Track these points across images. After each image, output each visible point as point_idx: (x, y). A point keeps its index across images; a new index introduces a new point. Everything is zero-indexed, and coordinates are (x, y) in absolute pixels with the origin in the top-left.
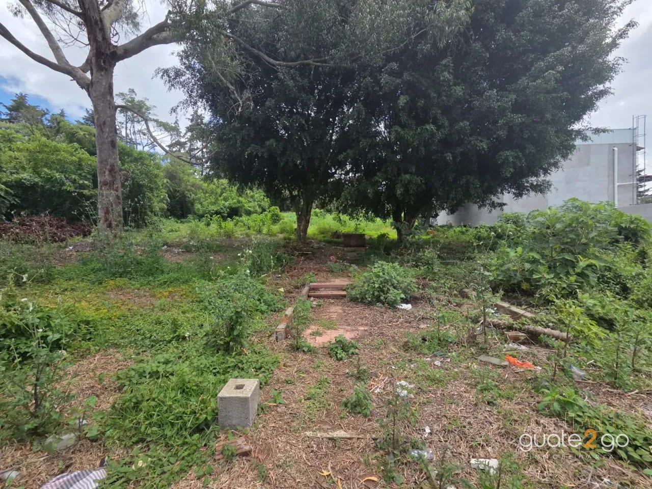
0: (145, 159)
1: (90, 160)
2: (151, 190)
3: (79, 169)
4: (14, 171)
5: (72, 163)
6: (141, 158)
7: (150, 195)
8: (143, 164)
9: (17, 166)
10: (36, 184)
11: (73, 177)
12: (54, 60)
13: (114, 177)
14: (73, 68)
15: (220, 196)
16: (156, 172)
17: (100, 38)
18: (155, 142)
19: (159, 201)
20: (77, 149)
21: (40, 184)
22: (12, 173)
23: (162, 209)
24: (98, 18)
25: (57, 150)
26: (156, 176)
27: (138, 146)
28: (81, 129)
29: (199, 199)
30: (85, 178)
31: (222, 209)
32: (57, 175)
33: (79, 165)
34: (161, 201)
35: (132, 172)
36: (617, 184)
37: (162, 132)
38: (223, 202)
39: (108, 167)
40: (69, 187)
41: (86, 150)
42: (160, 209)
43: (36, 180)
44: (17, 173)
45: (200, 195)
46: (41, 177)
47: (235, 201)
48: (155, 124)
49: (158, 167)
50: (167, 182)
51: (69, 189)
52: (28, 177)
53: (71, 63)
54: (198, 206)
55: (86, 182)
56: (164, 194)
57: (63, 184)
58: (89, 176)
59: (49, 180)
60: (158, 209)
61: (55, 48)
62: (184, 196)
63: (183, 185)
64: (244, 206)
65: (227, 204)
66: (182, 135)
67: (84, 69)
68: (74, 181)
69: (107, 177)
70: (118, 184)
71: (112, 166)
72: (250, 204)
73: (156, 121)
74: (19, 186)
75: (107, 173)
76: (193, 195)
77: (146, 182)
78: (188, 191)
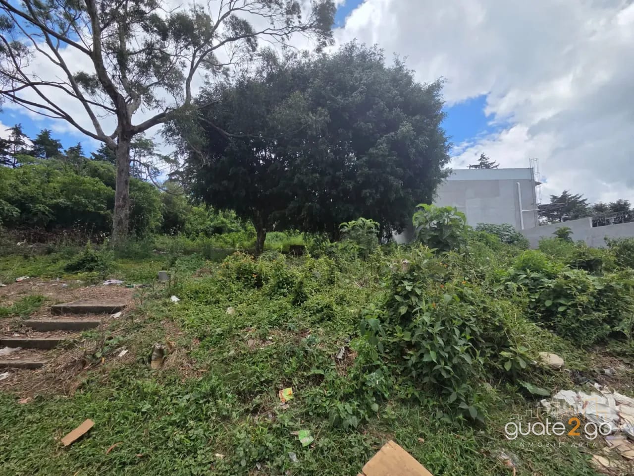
0: (147, 188)
1: (106, 190)
2: (150, 211)
3: (98, 196)
4: (52, 197)
5: (93, 191)
6: (144, 188)
7: (148, 215)
8: (145, 192)
9: (55, 194)
10: (68, 206)
11: (94, 201)
12: (95, 133)
13: (125, 202)
14: (107, 137)
15: (208, 218)
16: (155, 198)
17: (125, 123)
18: (157, 172)
19: (155, 220)
20: (97, 182)
21: (71, 206)
22: (52, 199)
23: (157, 227)
24: (125, 112)
25: (84, 182)
26: (154, 201)
27: (143, 174)
28: (102, 167)
29: (189, 219)
30: (102, 202)
31: (207, 228)
32: (83, 200)
33: (98, 194)
34: (158, 220)
35: (136, 198)
36: (522, 211)
37: (164, 164)
38: (209, 223)
39: (122, 196)
40: (91, 209)
41: (103, 182)
42: (155, 226)
43: (68, 203)
44: (55, 199)
45: (190, 216)
46: (72, 202)
47: (219, 221)
48: (158, 158)
49: (156, 194)
50: (164, 206)
51: (90, 210)
52: (63, 202)
53: (106, 134)
54: (188, 226)
55: (102, 205)
56: (160, 216)
57: (87, 207)
58: (105, 201)
59: (78, 203)
60: (154, 226)
61: (97, 125)
62: (176, 217)
63: (177, 209)
64: (227, 226)
65: (212, 224)
66: (180, 166)
67: (113, 137)
68: (94, 205)
69: (121, 203)
70: (127, 206)
71: (125, 196)
72: (233, 225)
73: (159, 155)
74: (56, 207)
75: (121, 200)
76: (184, 216)
77: (146, 205)
78: (181, 213)
